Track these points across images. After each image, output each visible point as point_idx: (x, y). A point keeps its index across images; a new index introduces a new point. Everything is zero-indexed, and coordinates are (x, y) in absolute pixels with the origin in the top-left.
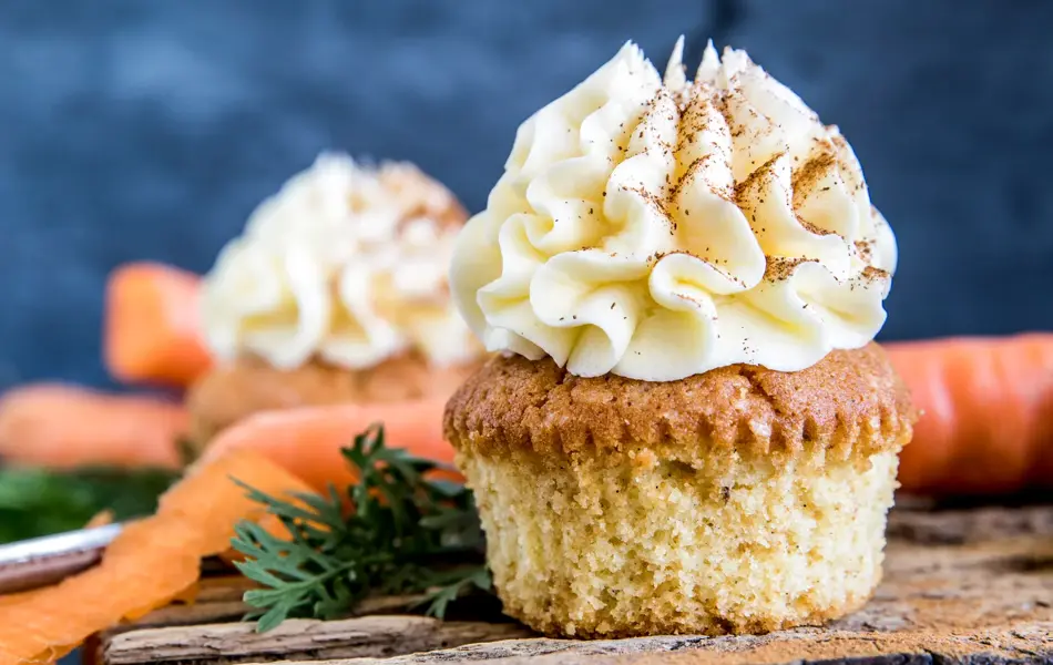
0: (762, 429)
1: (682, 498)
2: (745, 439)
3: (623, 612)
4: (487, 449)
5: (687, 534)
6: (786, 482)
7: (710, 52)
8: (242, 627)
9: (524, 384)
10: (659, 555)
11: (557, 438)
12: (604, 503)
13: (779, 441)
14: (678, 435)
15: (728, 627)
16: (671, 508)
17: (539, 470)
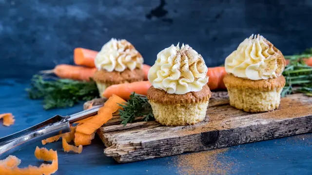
0: (194, 101)
1: (183, 109)
2: (192, 102)
3: (174, 123)
4: (155, 102)
5: (183, 113)
6: (196, 106)
7: (183, 45)
8: (122, 125)
9: (161, 94)
10: (180, 116)
11: (166, 102)
12: (172, 110)
13: (196, 102)
14: (183, 102)
15: (188, 124)
16: (182, 111)
17: (163, 105)
